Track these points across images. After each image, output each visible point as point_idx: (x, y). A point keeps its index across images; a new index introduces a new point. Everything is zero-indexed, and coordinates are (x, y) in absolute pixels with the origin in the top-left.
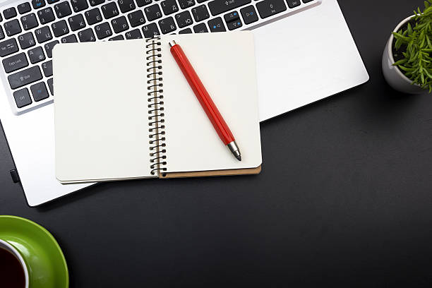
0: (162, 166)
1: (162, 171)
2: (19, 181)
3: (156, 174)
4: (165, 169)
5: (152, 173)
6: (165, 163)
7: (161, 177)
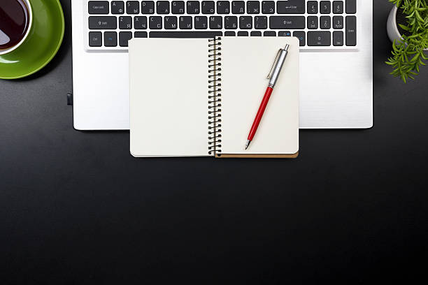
0: (217, 148)
1: (217, 152)
2: (72, 105)
3: (212, 154)
4: (220, 151)
5: (210, 153)
6: (220, 146)
7: (217, 156)
